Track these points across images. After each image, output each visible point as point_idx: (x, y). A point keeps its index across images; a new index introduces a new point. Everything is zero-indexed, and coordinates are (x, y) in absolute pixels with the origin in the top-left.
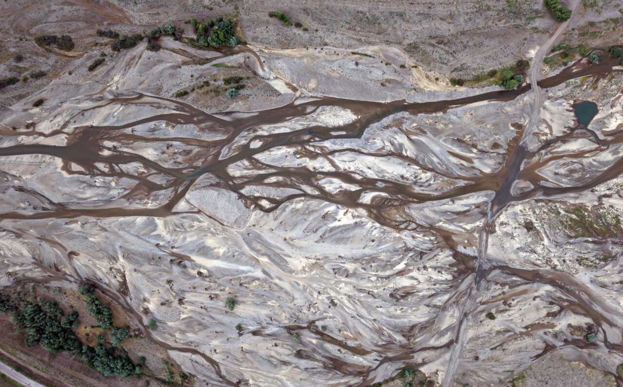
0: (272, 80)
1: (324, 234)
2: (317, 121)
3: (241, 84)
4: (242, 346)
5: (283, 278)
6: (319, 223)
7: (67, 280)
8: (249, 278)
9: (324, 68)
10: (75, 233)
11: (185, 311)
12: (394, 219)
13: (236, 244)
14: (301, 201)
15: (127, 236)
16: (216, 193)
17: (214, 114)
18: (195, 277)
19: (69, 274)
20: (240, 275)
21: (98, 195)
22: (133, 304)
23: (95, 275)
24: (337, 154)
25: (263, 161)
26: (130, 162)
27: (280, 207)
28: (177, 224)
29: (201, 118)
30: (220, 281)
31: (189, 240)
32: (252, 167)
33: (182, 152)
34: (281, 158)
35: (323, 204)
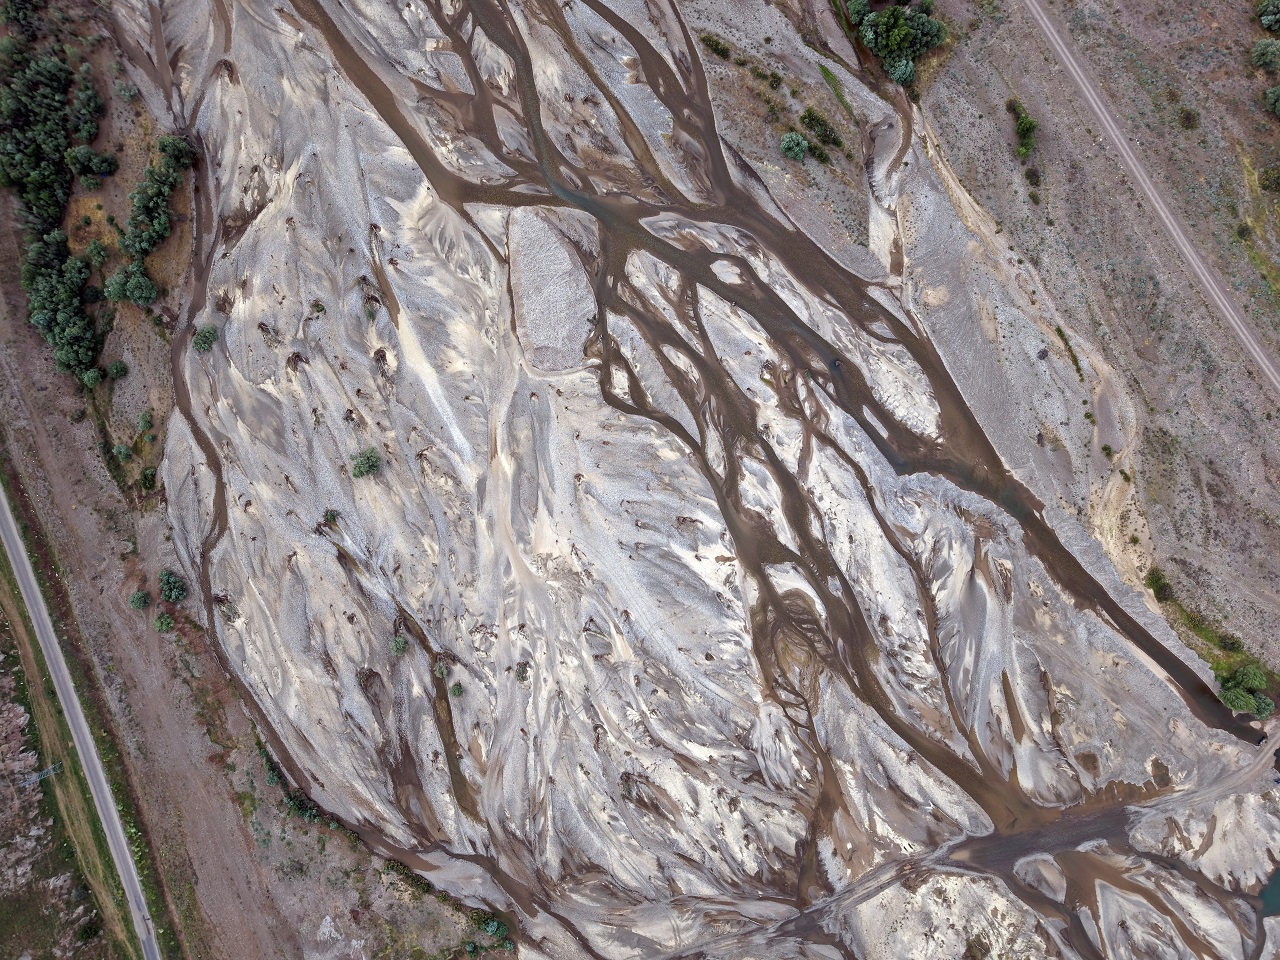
0: (881, 207)
1: (647, 547)
2: (866, 361)
3: (827, 150)
4: (298, 550)
5: (497, 530)
6: (663, 521)
7: (168, 97)
8: (444, 461)
9: (984, 296)
10: (273, 41)
11: (284, 381)
12: (785, 668)
13: (496, 385)
14: (680, 450)
15: (346, 151)
16: (567, 265)
17: (726, 143)
18: (366, 353)
19: (184, 92)
20: (438, 440)
21: (386, 30)
22: (219, 267)
23: (220, 145)
24: (830, 451)
25: (703, 312)
26: (501, 45)
27: (636, 417)
28: (447, 235)
29: (697, 121)
30: (396, 409)
31: (432, 282)
32: (675, 299)
33: (600, 134)
34: (737, 345)
35: (707, 500)
